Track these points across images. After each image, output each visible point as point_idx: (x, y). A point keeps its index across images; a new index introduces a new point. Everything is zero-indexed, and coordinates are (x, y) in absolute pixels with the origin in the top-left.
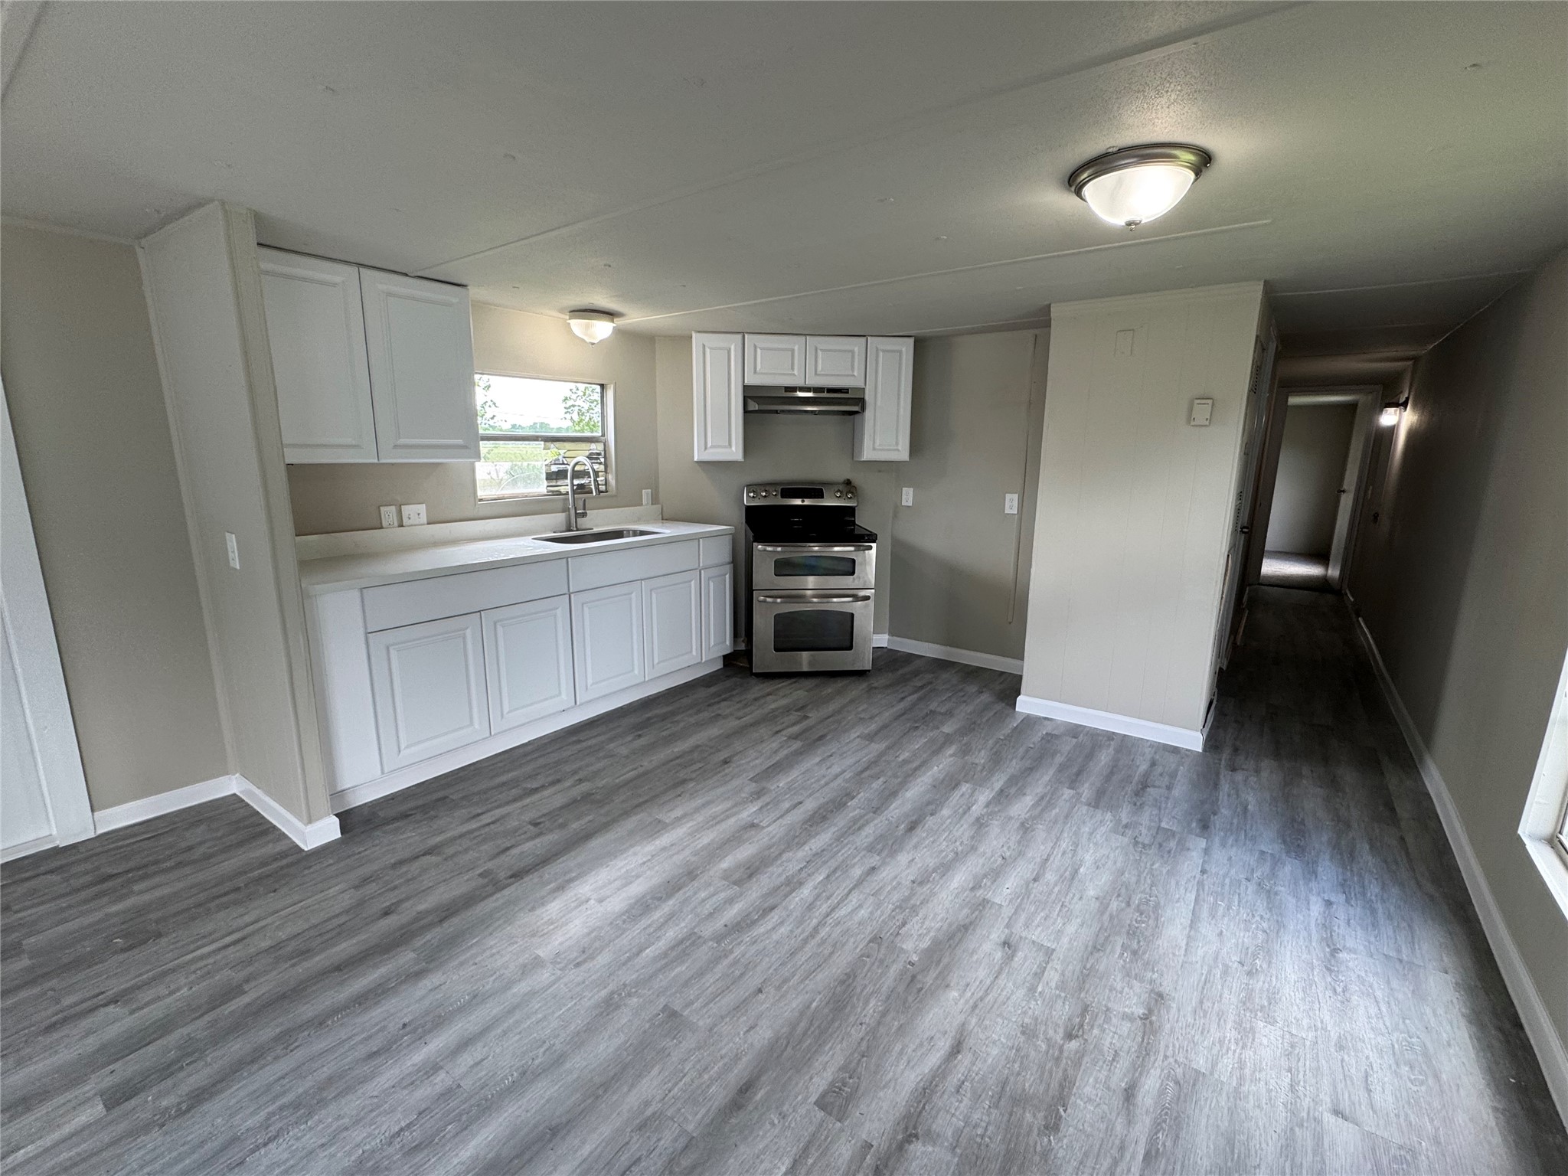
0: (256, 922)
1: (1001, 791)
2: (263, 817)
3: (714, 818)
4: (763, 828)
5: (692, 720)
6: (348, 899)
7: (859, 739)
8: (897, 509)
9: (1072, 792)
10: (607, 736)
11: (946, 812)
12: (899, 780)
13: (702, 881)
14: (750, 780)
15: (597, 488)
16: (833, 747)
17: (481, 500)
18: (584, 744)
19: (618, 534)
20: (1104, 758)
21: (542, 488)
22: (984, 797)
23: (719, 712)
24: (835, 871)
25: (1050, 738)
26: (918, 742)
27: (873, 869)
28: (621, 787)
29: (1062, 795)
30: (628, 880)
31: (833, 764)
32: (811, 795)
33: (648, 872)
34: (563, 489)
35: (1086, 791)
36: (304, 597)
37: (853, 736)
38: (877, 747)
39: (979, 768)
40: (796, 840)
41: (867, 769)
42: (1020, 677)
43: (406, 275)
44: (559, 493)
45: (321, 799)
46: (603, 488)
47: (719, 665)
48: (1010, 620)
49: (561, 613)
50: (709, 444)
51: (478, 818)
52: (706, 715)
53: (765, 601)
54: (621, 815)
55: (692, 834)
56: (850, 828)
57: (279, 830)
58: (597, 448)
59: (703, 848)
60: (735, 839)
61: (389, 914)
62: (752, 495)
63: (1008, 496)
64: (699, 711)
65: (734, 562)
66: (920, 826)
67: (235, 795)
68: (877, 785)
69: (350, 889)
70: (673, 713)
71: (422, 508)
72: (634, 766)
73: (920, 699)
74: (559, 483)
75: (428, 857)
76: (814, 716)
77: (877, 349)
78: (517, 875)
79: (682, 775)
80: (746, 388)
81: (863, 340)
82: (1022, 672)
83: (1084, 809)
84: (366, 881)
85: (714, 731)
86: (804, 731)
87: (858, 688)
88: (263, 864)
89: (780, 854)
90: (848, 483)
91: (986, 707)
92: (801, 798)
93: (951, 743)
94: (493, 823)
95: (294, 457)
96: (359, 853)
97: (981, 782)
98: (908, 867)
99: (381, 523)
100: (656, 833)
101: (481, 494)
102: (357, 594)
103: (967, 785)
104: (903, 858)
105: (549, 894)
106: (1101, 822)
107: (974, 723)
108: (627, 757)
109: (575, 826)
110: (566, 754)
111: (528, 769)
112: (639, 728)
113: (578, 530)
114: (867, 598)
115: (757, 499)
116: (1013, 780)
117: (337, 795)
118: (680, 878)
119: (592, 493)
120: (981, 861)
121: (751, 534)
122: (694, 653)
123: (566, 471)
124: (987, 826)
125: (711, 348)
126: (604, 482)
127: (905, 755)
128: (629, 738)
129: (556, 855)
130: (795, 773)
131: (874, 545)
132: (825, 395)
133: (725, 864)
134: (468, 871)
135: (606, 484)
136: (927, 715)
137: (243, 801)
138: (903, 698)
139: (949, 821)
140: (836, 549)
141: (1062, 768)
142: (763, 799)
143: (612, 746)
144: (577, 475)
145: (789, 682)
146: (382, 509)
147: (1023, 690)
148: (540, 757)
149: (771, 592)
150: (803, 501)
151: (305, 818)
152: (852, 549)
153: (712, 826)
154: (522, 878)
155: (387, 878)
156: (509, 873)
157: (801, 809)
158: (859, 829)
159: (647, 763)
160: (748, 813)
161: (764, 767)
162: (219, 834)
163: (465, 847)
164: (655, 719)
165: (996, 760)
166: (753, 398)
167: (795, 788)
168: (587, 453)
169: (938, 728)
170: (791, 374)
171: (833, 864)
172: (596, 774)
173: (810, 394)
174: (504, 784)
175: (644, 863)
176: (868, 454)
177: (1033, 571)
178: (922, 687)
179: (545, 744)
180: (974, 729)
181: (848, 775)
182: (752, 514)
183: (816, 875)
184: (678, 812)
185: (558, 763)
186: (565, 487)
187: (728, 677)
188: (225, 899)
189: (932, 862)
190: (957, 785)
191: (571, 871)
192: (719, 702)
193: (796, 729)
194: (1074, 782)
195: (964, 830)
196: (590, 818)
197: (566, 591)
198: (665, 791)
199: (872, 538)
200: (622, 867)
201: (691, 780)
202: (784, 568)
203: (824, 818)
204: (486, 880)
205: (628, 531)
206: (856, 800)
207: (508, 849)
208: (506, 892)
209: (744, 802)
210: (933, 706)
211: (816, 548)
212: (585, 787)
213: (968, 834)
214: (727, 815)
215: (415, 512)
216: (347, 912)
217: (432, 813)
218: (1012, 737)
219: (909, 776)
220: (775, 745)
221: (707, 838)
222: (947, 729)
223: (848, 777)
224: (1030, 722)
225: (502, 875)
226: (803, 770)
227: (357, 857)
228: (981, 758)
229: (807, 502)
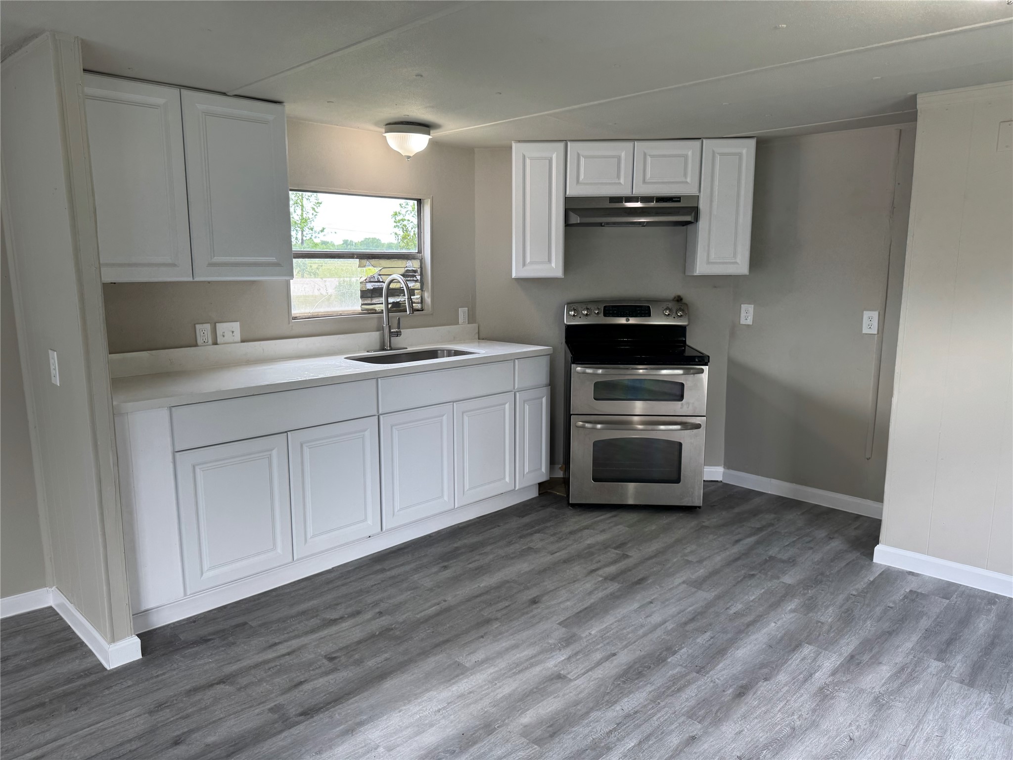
0: (55, 740)
1: (852, 657)
2: (73, 632)
3: (518, 665)
4: (570, 680)
5: (501, 552)
6: (141, 724)
7: (685, 586)
8: (735, 329)
9: (940, 664)
10: (413, 566)
11: (782, 677)
12: (729, 636)
13: (500, 736)
14: (560, 624)
15: (411, 307)
16: (653, 593)
17: (295, 318)
18: (389, 574)
19: (433, 354)
20: (983, 625)
21: (355, 305)
22: (830, 662)
23: (531, 545)
24: (648, 738)
25: (914, 596)
26: (753, 594)
27: (694, 738)
28: (422, 623)
29: (928, 667)
30: (421, 728)
31: (653, 612)
32: (626, 646)
33: (443, 722)
34: (378, 308)
35: (959, 664)
36: (115, 414)
37: (678, 581)
38: (705, 595)
39: (826, 628)
40: (607, 698)
41: (692, 620)
42: (880, 521)
43: (224, 94)
44: (374, 312)
45: (125, 619)
46: (417, 306)
47: (534, 494)
48: (868, 456)
49: (370, 436)
50: (528, 260)
51: (275, 648)
52: (517, 547)
53: (583, 427)
54: (419, 655)
55: (493, 681)
56: (669, 688)
57: (86, 646)
58: (414, 265)
59: (506, 698)
60: (538, 692)
61: (179, 744)
62: (572, 313)
63: (866, 314)
64: (510, 543)
65: (552, 384)
66: (751, 693)
67: (51, 607)
68: (702, 639)
69: (144, 714)
70: (483, 544)
71: (236, 326)
72: (436, 601)
73: (758, 543)
74: (374, 301)
75: (222, 686)
76: (635, 555)
77: (714, 152)
78: (308, 713)
79: (486, 613)
80: (568, 200)
81: (697, 143)
82: (882, 517)
83: (956, 686)
84: (160, 706)
85: (523, 566)
86: (623, 572)
87: (684, 526)
88: (69, 681)
89: (587, 713)
90: (679, 299)
91: (837, 556)
92: (613, 649)
93: (793, 596)
94: (289, 654)
95: (110, 276)
96: (158, 676)
97: (828, 645)
98: (734, 740)
99: (196, 341)
100: (453, 678)
101: (295, 312)
102: (165, 413)
103: (811, 647)
104: (729, 729)
105: (338, 736)
106: (977, 704)
107: (822, 574)
108: (431, 590)
109: (371, 663)
110: (369, 583)
111: (329, 597)
112: (446, 558)
113: (391, 349)
114: (698, 426)
115: (577, 318)
116: (866, 645)
117: (140, 615)
118: (476, 731)
119: (407, 312)
120: (823, 740)
121: (570, 355)
122: (507, 479)
123: (382, 288)
124: (832, 698)
125: (531, 159)
126: (419, 300)
127: (738, 607)
128: (435, 569)
129: (349, 694)
130: (610, 620)
131: (706, 368)
132: (653, 204)
133: (527, 718)
134: (259, 704)
135: (422, 302)
136: (766, 561)
137: (58, 614)
138: (737, 541)
139: (786, 688)
140: (664, 372)
141: (928, 634)
142: (572, 647)
143: (416, 577)
144: (392, 292)
145: (609, 515)
146: (198, 326)
147: (881, 538)
148: (343, 585)
149: (592, 417)
150: (627, 320)
151: (109, 636)
152: (680, 372)
153: (515, 674)
154: (312, 717)
155: (181, 705)
156: (300, 710)
157: (616, 661)
158: (679, 690)
159: (452, 597)
160: (554, 662)
161: (576, 610)
162: (33, 646)
163: (258, 678)
164: (463, 550)
165: (847, 619)
166: (575, 210)
167: (609, 637)
168: (403, 271)
169: (778, 578)
170: (615, 183)
171: (647, 729)
172: (398, 607)
173: (638, 205)
174: (304, 613)
175: (439, 711)
176: (701, 267)
177: (895, 400)
178: (760, 530)
179: (349, 572)
180: (821, 582)
181: (670, 626)
182: (573, 334)
183: (626, 740)
184: (480, 655)
185: (361, 592)
186: (380, 304)
187: (544, 507)
188: (30, 714)
189: (763, 737)
190: (797, 646)
191: (361, 713)
192: (531, 534)
193: (612, 569)
194: (942, 654)
195: (803, 701)
196: (386, 655)
197: (375, 412)
198: (467, 632)
199: (703, 360)
200: (416, 713)
201: (497, 619)
202: (604, 391)
203: (640, 675)
204: (276, 716)
205: (443, 351)
206: (677, 656)
207: (301, 683)
208: (295, 731)
209: (551, 649)
210: (773, 551)
211: (641, 371)
212: (385, 621)
213: (808, 706)
214: (532, 662)
215: (230, 330)
216: (139, 737)
217: (230, 639)
218: (867, 593)
219: (740, 632)
220: (588, 586)
221: (508, 687)
222: (789, 579)
223: (669, 628)
224: (890, 576)
225: (293, 711)
226: (619, 616)
227: (155, 680)
228: (828, 615)
229: (632, 321)
